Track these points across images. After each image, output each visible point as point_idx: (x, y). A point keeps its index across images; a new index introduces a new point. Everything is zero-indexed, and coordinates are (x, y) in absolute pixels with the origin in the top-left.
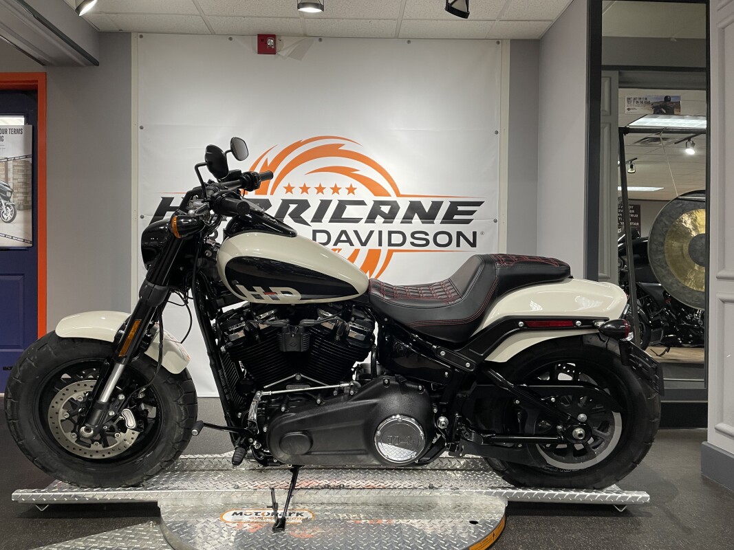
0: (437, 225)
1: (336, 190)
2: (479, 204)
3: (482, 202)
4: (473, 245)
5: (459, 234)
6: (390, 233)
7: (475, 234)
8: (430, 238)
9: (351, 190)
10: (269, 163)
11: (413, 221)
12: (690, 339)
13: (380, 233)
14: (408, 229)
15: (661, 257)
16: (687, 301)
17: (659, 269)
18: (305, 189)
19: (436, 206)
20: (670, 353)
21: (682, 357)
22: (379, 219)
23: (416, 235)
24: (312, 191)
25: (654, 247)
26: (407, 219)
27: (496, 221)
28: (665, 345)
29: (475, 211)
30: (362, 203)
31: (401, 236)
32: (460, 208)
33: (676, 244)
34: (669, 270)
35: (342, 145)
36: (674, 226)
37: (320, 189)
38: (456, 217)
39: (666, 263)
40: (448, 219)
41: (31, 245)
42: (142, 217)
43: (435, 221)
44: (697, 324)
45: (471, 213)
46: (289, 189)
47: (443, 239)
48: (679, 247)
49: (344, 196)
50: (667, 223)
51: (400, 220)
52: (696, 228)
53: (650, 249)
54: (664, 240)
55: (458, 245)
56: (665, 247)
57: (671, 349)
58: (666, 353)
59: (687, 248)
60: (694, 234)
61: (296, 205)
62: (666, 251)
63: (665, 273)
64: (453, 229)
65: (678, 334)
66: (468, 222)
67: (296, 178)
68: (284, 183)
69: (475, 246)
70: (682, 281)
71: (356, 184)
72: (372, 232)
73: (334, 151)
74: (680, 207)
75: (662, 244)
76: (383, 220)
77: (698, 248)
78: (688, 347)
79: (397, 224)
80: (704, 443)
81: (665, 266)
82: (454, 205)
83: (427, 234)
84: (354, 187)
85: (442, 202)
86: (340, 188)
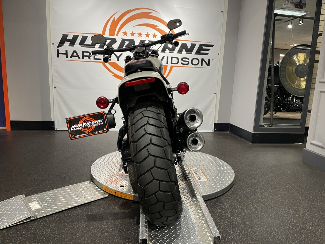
0: (193, 55)
1: (147, 35)
2: (212, 46)
3: (214, 45)
4: (208, 65)
5: (203, 60)
6: (172, 58)
7: (209, 60)
8: (190, 61)
9: (155, 36)
10: (115, 20)
11: (183, 52)
12: (286, 108)
13: (168, 57)
14: (180, 56)
15: (284, 73)
16: (292, 92)
17: (282, 78)
18: (133, 34)
19: (193, 46)
20: (276, 114)
21: (281, 116)
22: (167, 51)
23: (184, 59)
24: (136, 35)
25: (282, 69)
26: (180, 51)
27: (219, 54)
28: (275, 111)
29: (210, 49)
31: (177, 59)
32: (204, 47)
33: (290, 68)
34: (287, 79)
35: (151, 13)
36: (291, 60)
37: (140, 35)
38: (202, 52)
39: (286, 76)
40: (198, 52)
42: (53, 44)
43: (192, 53)
44: (289, 102)
45: (208, 50)
46: (125, 34)
47: (195, 62)
48: (292, 69)
49: (151, 38)
50: (288, 58)
51: (177, 52)
52: (299, 61)
53: (280, 70)
54: (286, 65)
55: (202, 65)
56: (286, 69)
57: (277, 113)
58: (275, 114)
59: (295, 70)
60: (298, 64)
61: (129, 42)
62: (286, 71)
63: (285, 80)
64: (200, 57)
65: (281, 107)
66: (207, 54)
67: (128, 28)
68: (123, 30)
69: (209, 66)
70: (291, 84)
72: (163, 57)
73: (146, 15)
74: (294, 52)
75: (285, 68)
76: (169, 51)
77: (299, 70)
78: (284, 112)
79: (175, 54)
80: (304, 149)
81: (285, 77)
82: (201, 46)
83: (188, 59)
84: (156, 34)
85: (196, 44)
86: (149, 35)
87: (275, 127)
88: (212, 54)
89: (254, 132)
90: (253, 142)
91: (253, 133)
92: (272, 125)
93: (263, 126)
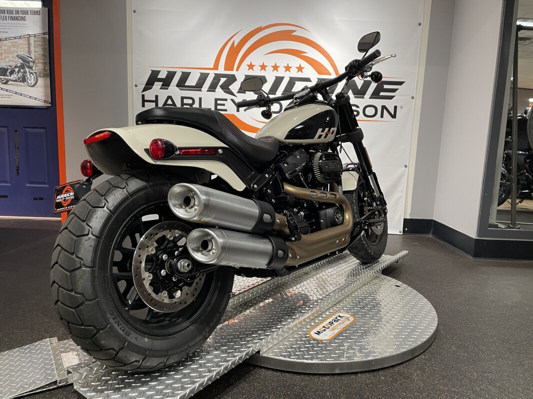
0: (367, 100)
1: (288, 68)
2: (400, 83)
3: (403, 82)
4: (394, 116)
5: (384, 107)
7: (396, 108)
8: (361, 110)
9: (300, 69)
10: (236, 45)
18: (263, 67)
19: (367, 84)
20: (522, 204)
21: (529, 207)
24: (269, 69)
25: (532, 122)
27: (413, 98)
28: (520, 198)
29: (397, 89)
30: (308, 80)
32: (386, 87)
35: (294, 31)
37: (275, 68)
38: (382, 94)
40: (375, 95)
41: (50, 105)
42: (136, 86)
43: (365, 96)
45: (394, 90)
46: (251, 67)
47: (371, 111)
49: (294, 73)
55: (382, 116)
57: (524, 201)
58: (519, 204)
64: (379, 103)
65: (532, 190)
66: (391, 98)
67: (256, 57)
68: (247, 61)
69: (395, 118)
71: (304, 64)
73: (287, 36)
82: (381, 84)
83: (358, 107)
84: (302, 66)
85: (371, 81)
86: (291, 67)
87: (519, 228)
88: (400, 99)
89: (478, 237)
90: (476, 255)
91: (476, 239)
92: (514, 225)
93: (496, 226)
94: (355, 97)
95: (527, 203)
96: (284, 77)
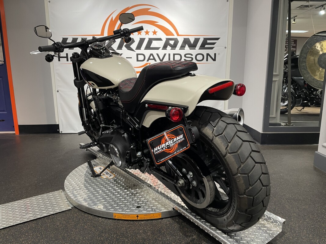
0: (197, 50)
2: (217, 39)
3: (219, 38)
4: (214, 60)
5: (208, 55)
6: (174, 55)
7: (215, 54)
9: (155, 33)
10: (113, 19)
11: (185, 48)
12: (314, 103)
13: (169, 55)
14: (183, 52)
15: (304, 64)
16: (315, 85)
17: (303, 70)
19: (197, 40)
20: (304, 110)
22: (169, 48)
23: (187, 56)
24: (136, 34)
25: (301, 59)
26: (183, 47)
27: (225, 48)
28: (302, 106)
29: (215, 43)
30: (160, 39)
31: (179, 56)
32: (208, 41)
33: (312, 58)
34: (308, 71)
35: (150, 9)
36: (312, 49)
37: (139, 33)
38: (206, 46)
39: (306, 67)
40: (202, 47)
41: (3, 63)
43: (196, 48)
44: (318, 96)
45: (214, 44)
47: (200, 57)
48: (313, 59)
49: (151, 36)
50: (309, 47)
51: (179, 48)
52: (322, 50)
53: (300, 61)
54: (307, 56)
55: (207, 60)
56: (307, 59)
57: (305, 108)
59: (317, 60)
60: (321, 53)
62: (307, 61)
63: (305, 72)
64: (205, 52)
65: (308, 101)
66: (212, 48)
70: (313, 76)
71: (157, 29)
72: (165, 55)
73: (146, 12)
74: (316, 39)
75: (306, 58)
76: (171, 48)
77: (322, 60)
78: (313, 107)
79: (177, 50)
80: (316, 152)
81: (306, 68)
82: (205, 40)
83: (192, 55)
84: (156, 31)
85: (199, 39)
86: (149, 32)
87: (293, 125)
88: (218, 48)
91: (262, 133)
93: (280, 125)
94: (190, 49)
95: (308, 109)
96: (145, 38)
